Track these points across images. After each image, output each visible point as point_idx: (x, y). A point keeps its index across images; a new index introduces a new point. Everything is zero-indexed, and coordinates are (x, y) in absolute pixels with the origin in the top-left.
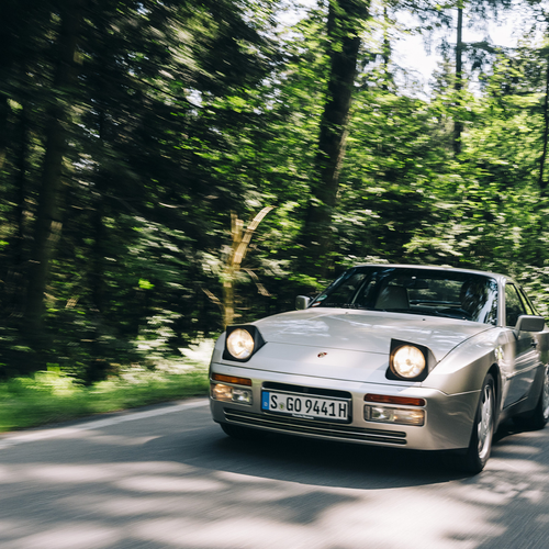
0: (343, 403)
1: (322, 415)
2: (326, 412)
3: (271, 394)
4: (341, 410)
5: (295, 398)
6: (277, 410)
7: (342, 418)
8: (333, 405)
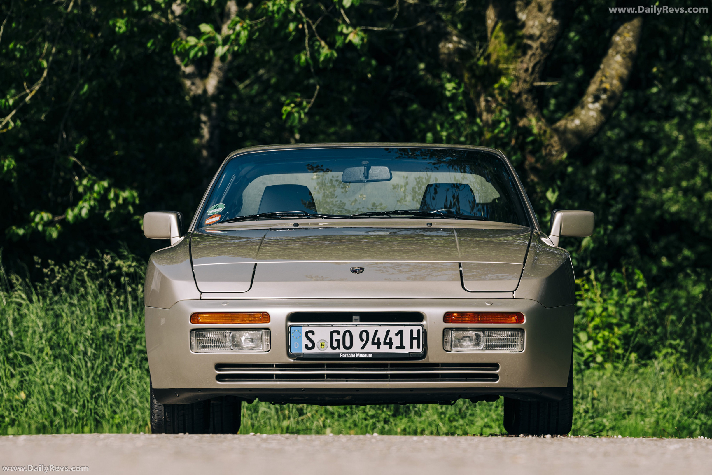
0: (415, 329)
1: (384, 349)
2: (390, 344)
3: (305, 329)
4: (412, 338)
5: (342, 330)
6: (315, 351)
7: (416, 350)
8: (400, 333)
